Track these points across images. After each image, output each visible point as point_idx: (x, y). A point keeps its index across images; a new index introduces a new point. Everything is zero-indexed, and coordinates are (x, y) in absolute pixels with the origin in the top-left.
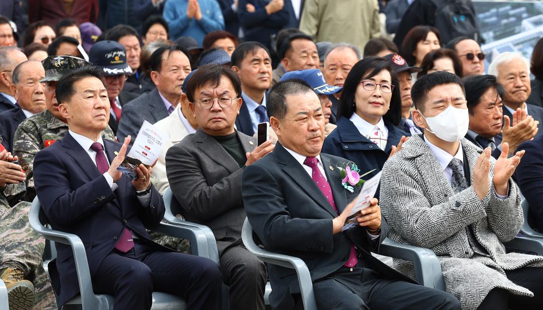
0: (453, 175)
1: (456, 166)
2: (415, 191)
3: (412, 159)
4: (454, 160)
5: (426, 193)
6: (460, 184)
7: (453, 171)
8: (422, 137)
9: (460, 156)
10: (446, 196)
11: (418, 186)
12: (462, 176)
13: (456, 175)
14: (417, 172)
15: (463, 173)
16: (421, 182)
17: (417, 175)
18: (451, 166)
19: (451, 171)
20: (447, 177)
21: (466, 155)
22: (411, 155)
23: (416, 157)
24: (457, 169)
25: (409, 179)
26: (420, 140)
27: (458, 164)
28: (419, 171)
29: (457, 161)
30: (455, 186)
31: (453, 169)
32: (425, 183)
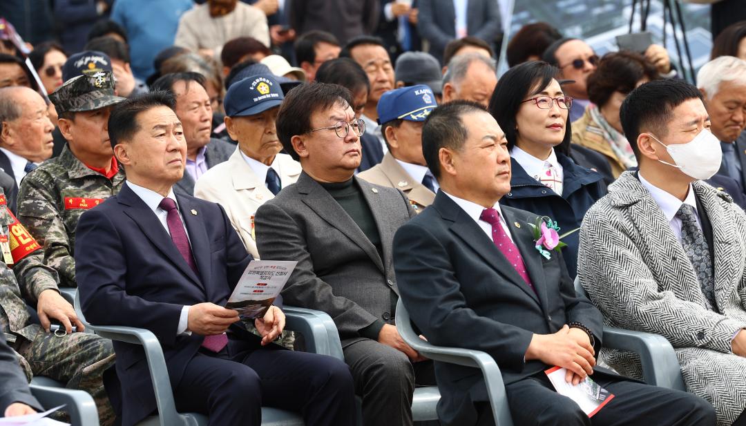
0: (682, 229)
1: (688, 216)
2: (629, 254)
3: (625, 207)
4: (684, 206)
5: (646, 256)
6: (693, 241)
7: (683, 223)
8: (636, 176)
9: (691, 201)
10: (674, 259)
11: (634, 245)
12: (696, 229)
13: (687, 228)
14: (632, 225)
15: (698, 224)
16: (639, 239)
17: (633, 230)
18: (679, 215)
19: (679, 223)
20: (675, 230)
21: (700, 201)
22: (622, 202)
23: (631, 205)
24: (689, 219)
25: (622, 236)
26: (633, 181)
27: (689, 212)
28: (634, 224)
29: (689, 208)
30: (687, 243)
31: (683, 220)
32: (643, 242)
